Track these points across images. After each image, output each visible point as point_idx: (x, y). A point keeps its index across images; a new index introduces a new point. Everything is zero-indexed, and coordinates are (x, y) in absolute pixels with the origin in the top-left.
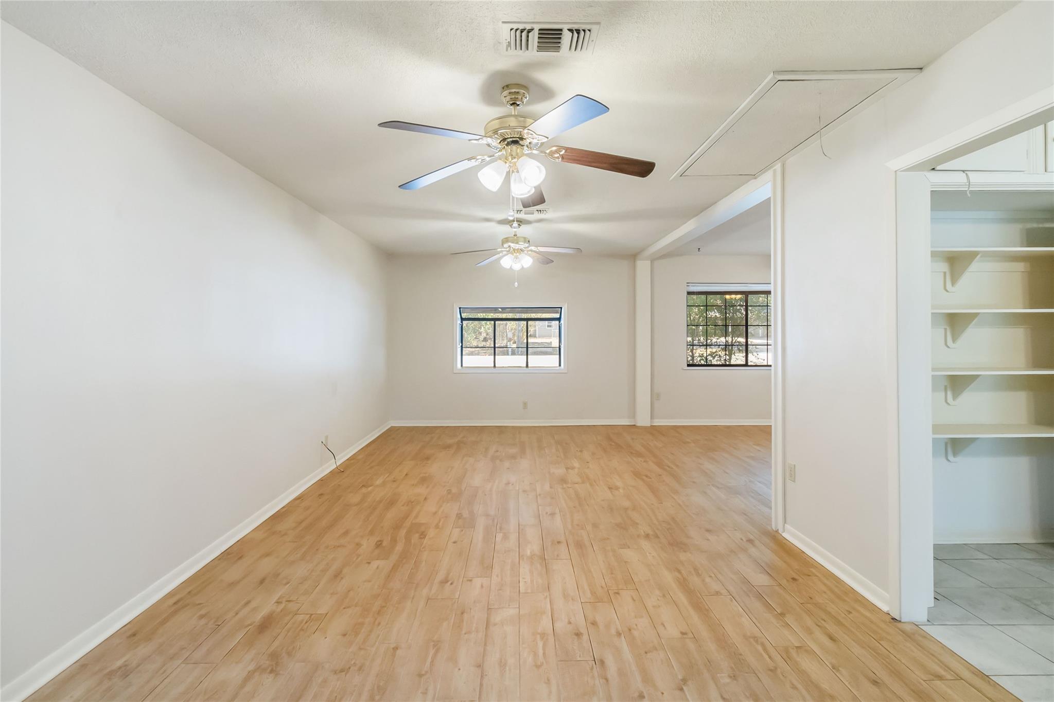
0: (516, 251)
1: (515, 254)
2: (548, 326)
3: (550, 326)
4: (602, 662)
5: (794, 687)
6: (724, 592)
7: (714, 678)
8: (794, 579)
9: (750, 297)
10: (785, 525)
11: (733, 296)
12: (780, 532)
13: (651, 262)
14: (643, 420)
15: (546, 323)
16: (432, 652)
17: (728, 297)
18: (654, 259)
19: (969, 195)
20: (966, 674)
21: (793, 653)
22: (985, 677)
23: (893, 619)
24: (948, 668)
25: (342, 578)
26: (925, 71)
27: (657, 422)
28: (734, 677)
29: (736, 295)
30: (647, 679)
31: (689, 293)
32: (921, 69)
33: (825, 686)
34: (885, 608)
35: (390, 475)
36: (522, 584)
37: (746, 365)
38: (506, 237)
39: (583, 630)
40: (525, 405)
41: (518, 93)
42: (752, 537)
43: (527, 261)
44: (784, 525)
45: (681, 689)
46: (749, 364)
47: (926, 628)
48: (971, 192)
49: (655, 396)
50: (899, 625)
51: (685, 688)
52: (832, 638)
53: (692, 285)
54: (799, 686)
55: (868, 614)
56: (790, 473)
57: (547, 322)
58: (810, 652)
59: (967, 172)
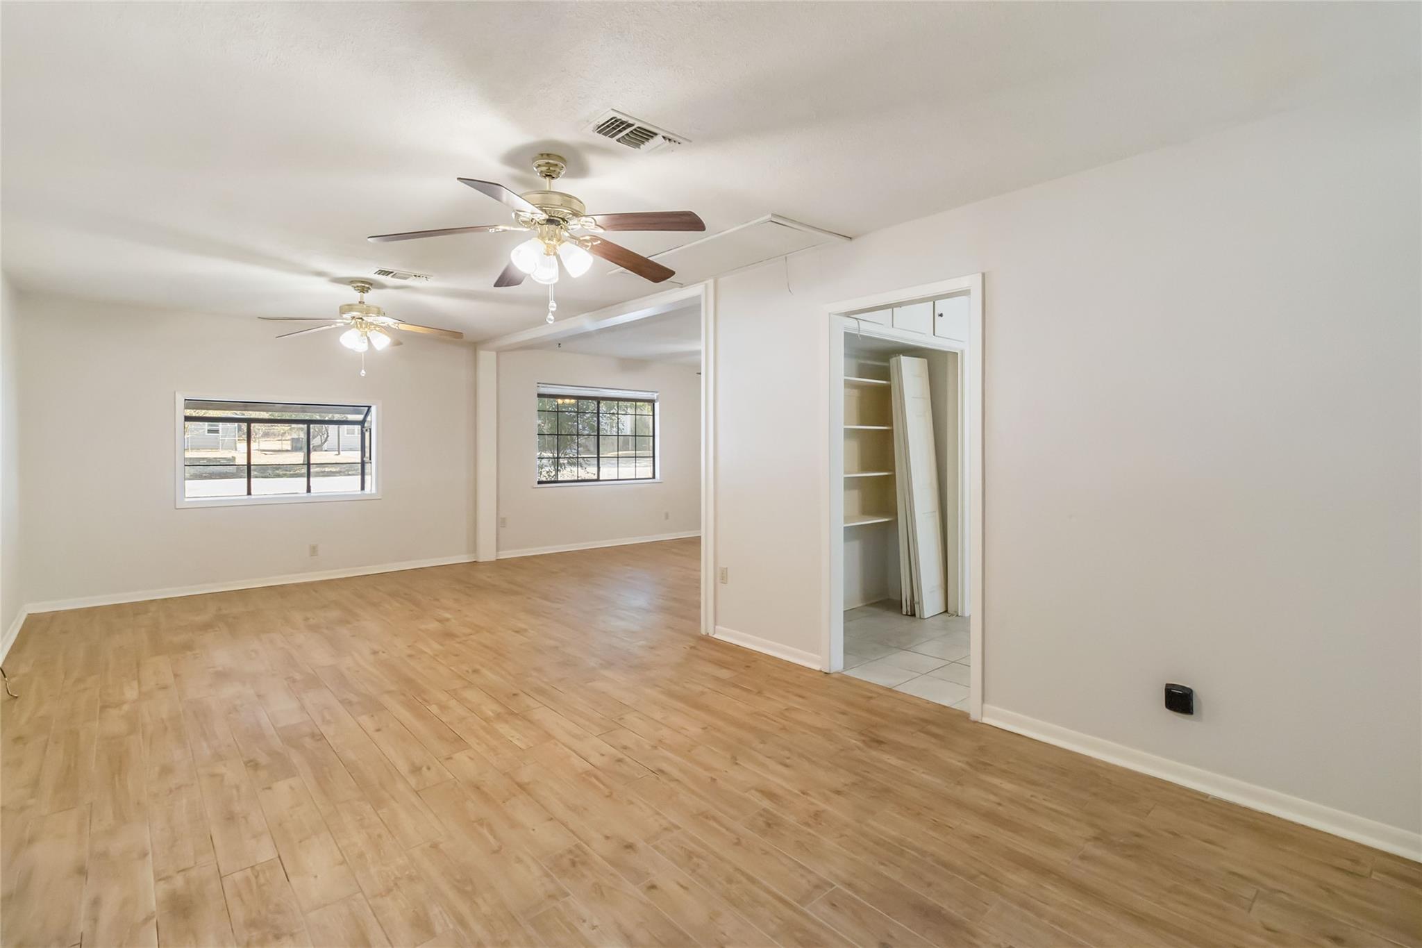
0: (364, 326)
1: (361, 330)
2: (209, 431)
3: (217, 431)
4: (662, 771)
5: (804, 733)
6: (706, 690)
7: (755, 750)
8: (747, 667)
9: (602, 404)
10: (717, 627)
11: (567, 401)
12: (710, 635)
13: (497, 354)
14: (487, 553)
15: (206, 425)
16: (485, 831)
17: (560, 401)
18: (499, 351)
19: (860, 338)
20: (881, 691)
21: (787, 714)
22: (890, 690)
23: (826, 673)
24: (871, 691)
25: (245, 818)
26: (853, 242)
27: (506, 554)
28: (763, 742)
29: (570, 399)
30: (708, 768)
31: (540, 396)
32: (850, 238)
33: (819, 725)
34: (817, 667)
35: (139, 683)
36: (516, 742)
37: (598, 480)
38: (349, 303)
39: (620, 756)
40: (314, 550)
41: (556, 165)
42: (692, 644)
43: (382, 342)
44: (715, 628)
45: (737, 764)
46: (601, 478)
47: (845, 673)
48: (861, 335)
49: (501, 523)
50: (829, 675)
51: (738, 762)
52: (801, 696)
53: (543, 385)
54: (806, 731)
55: (810, 675)
56: (722, 576)
57: (206, 423)
58: (796, 709)
59: (860, 321)
